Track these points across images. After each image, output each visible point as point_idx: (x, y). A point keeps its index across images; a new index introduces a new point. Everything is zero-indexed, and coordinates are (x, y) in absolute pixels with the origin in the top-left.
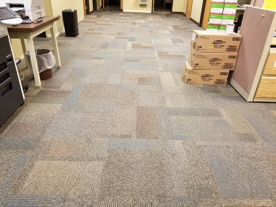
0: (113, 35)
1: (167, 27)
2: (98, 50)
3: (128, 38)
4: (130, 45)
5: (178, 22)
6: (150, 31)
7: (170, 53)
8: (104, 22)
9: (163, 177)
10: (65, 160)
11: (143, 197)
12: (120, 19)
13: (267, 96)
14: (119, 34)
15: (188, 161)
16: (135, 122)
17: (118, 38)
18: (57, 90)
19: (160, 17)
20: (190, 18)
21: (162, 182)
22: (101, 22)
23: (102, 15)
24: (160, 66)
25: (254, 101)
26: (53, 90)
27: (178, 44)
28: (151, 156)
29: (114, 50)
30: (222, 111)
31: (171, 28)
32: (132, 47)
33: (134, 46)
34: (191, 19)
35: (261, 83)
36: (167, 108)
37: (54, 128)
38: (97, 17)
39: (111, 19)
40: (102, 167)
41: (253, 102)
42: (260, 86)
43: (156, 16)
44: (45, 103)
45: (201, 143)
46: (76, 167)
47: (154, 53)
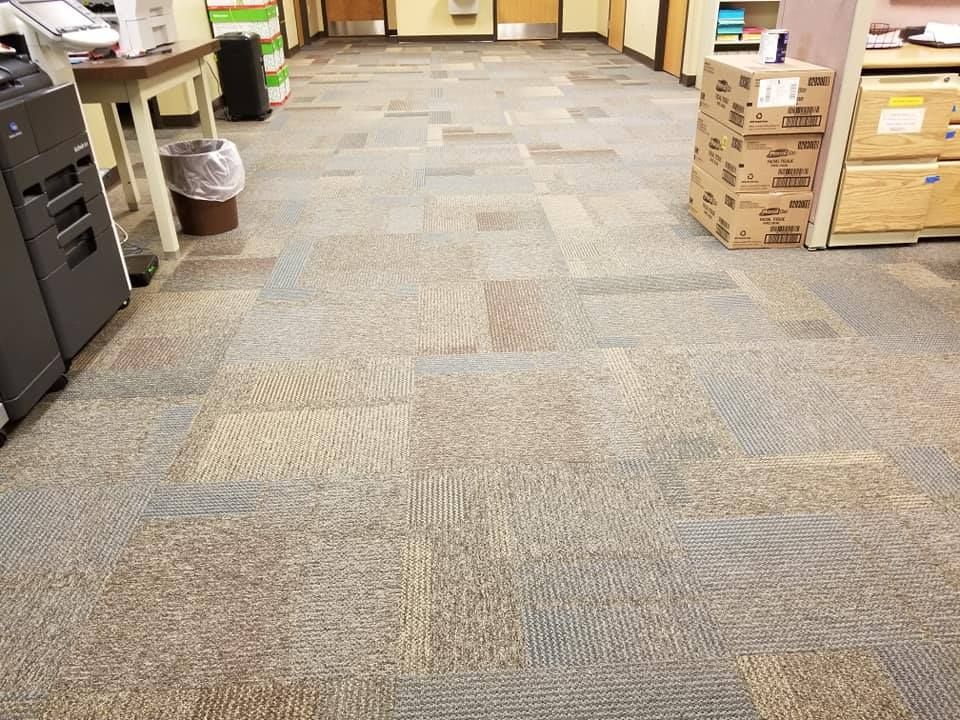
0: (379, 109)
1: (551, 78)
2: (336, 152)
3: (426, 114)
4: (436, 132)
5: (585, 61)
6: (497, 93)
7: (566, 146)
8: (339, 75)
9: (578, 426)
10: (300, 408)
11: (529, 467)
12: (393, 65)
13: (869, 225)
14: (394, 105)
15: (645, 388)
16: (485, 317)
17: (394, 115)
18: (234, 257)
19: (524, 52)
20: (624, 48)
21: (578, 434)
22: (331, 78)
23: (332, 56)
24: (541, 181)
25: (830, 245)
26: (222, 258)
27: (591, 120)
28: (541, 386)
29: (387, 149)
30: (737, 275)
31: (564, 79)
32: (445, 137)
33: (449, 135)
34: (627, 51)
35: (845, 186)
36: (574, 281)
37: (248, 344)
38: (313, 63)
39: (361, 66)
40: (407, 416)
41: (829, 248)
42: (843, 197)
43: (511, 49)
44: (208, 289)
45: (677, 350)
46: (333, 421)
47: (517, 149)
